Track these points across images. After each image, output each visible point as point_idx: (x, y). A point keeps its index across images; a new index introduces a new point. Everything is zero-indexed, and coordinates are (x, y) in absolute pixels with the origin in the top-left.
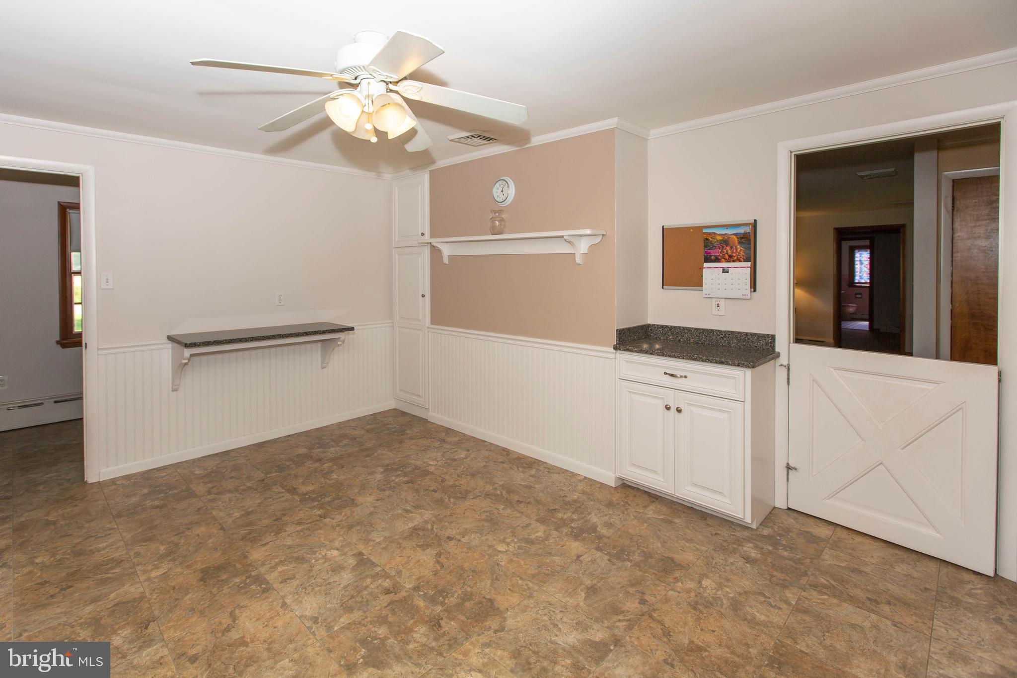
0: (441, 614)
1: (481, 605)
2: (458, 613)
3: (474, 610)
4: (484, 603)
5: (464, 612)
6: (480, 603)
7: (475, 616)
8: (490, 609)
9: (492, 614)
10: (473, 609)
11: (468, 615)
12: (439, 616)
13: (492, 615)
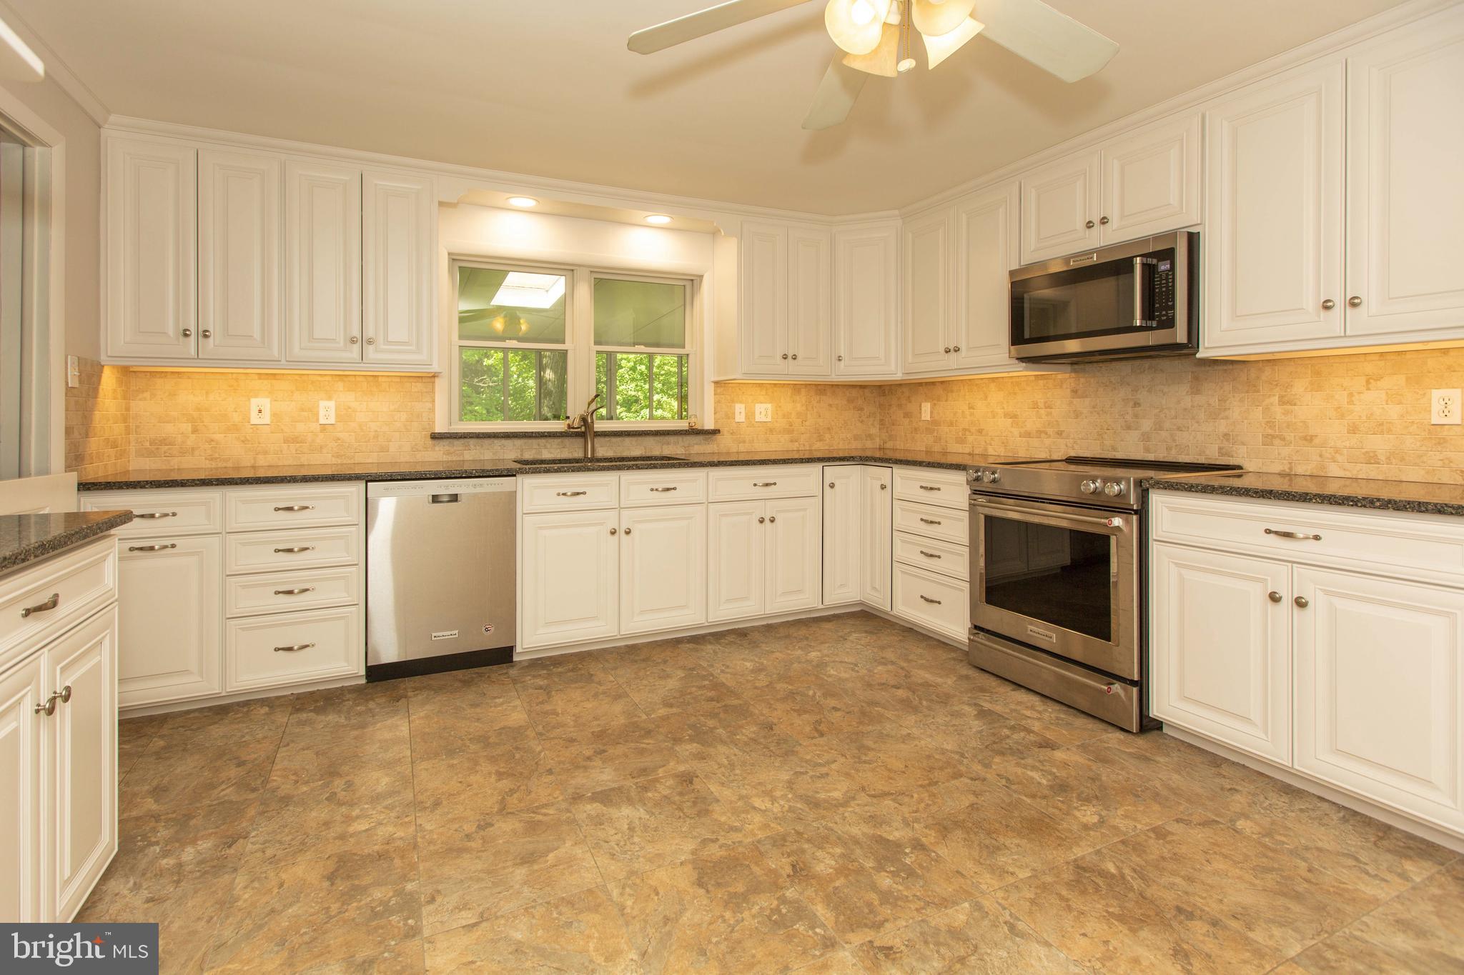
0: (788, 884)
1: (720, 881)
2: (761, 879)
3: (734, 877)
4: (713, 882)
5: (751, 877)
6: (718, 885)
7: (736, 866)
8: (709, 871)
9: (709, 864)
10: (735, 879)
11: (745, 872)
12: (792, 881)
13: (710, 862)
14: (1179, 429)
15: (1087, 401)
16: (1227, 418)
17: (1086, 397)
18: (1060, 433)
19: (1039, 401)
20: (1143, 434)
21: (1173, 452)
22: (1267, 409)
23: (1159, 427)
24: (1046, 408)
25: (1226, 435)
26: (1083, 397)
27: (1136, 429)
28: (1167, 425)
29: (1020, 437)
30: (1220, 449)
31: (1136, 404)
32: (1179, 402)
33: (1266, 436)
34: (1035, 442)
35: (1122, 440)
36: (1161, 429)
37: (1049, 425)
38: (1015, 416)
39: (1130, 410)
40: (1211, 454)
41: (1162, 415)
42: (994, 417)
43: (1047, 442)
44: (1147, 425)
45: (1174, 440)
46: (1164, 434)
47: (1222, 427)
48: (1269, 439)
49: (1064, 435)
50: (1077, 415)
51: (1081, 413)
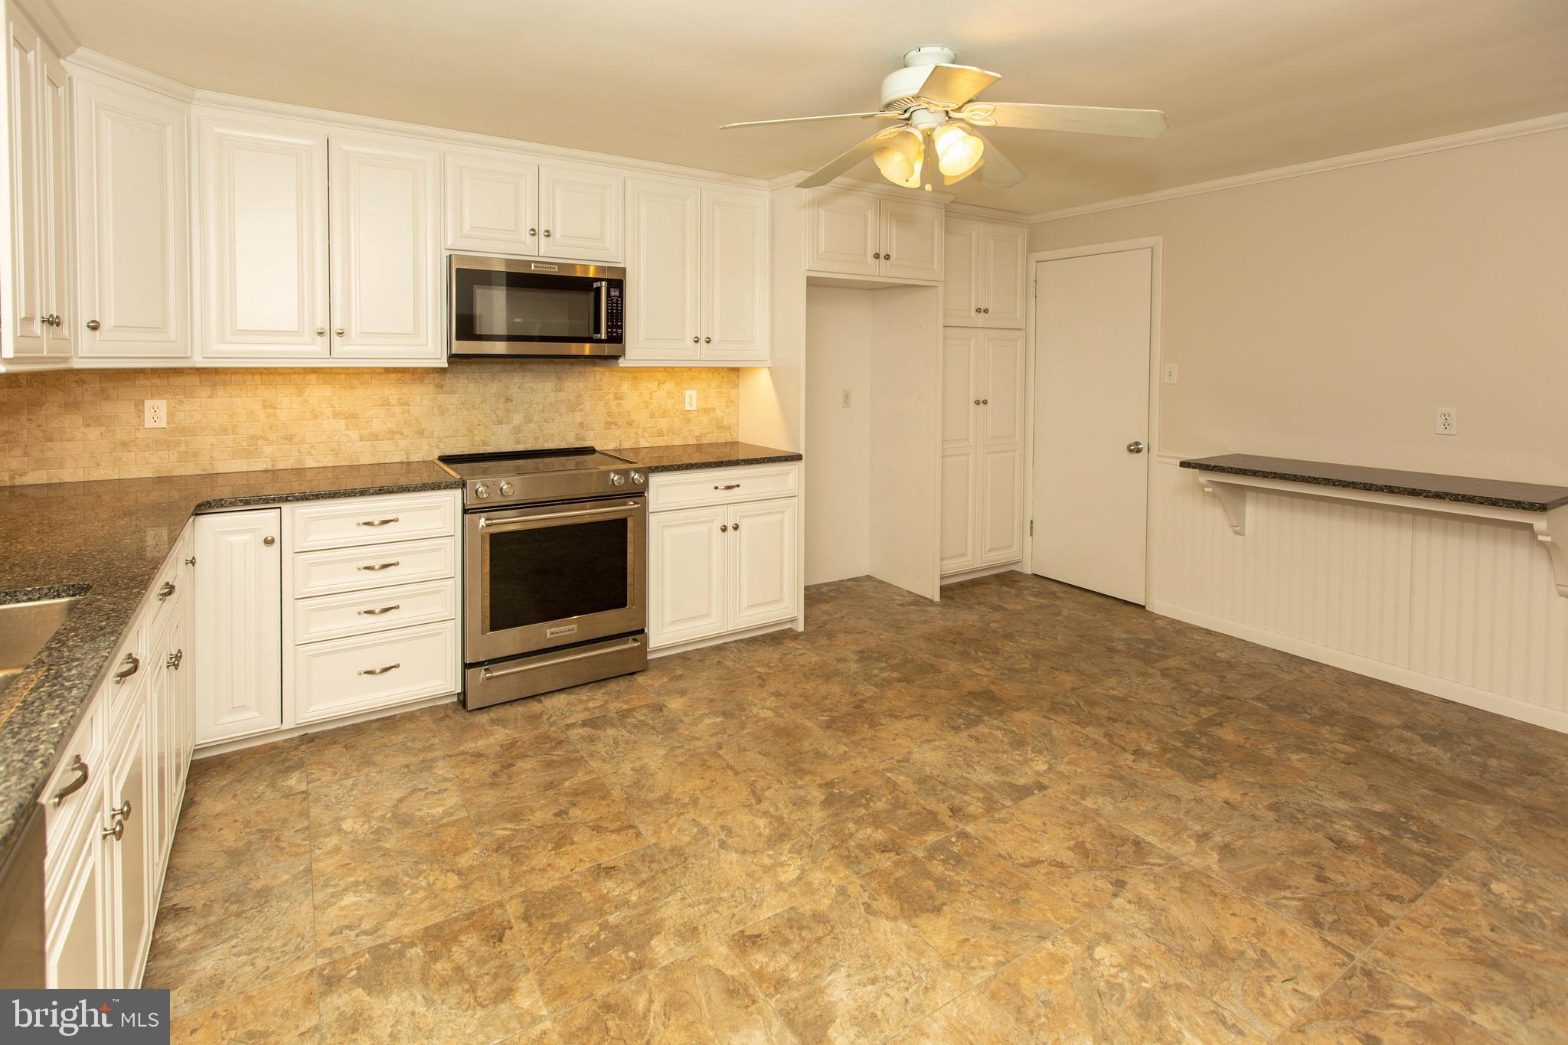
14: (546, 421)
15: (455, 397)
16: (581, 410)
17: (454, 393)
18: (421, 433)
19: (390, 397)
20: (514, 427)
21: (541, 441)
22: (607, 403)
23: (528, 420)
24: (401, 405)
25: (581, 425)
26: (450, 393)
27: (508, 423)
28: (536, 418)
29: (361, 440)
30: (577, 435)
31: (508, 400)
32: (545, 398)
33: (607, 423)
34: (386, 445)
35: (494, 435)
36: (530, 421)
37: (405, 424)
38: (354, 416)
39: (501, 406)
40: (570, 441)
41: (532, 410)
42: (315, 417)
43: (403, 443)
44: (517, 419)
45: (541, 431)
46: (533, 426)
47: (578, 417)
48: (608, 425)
49: (426, 434)
50: (443, 412)
51: (448, 410)
